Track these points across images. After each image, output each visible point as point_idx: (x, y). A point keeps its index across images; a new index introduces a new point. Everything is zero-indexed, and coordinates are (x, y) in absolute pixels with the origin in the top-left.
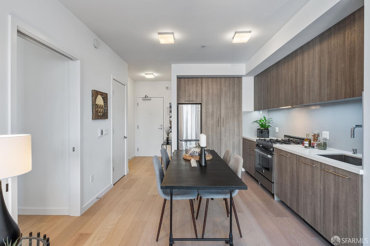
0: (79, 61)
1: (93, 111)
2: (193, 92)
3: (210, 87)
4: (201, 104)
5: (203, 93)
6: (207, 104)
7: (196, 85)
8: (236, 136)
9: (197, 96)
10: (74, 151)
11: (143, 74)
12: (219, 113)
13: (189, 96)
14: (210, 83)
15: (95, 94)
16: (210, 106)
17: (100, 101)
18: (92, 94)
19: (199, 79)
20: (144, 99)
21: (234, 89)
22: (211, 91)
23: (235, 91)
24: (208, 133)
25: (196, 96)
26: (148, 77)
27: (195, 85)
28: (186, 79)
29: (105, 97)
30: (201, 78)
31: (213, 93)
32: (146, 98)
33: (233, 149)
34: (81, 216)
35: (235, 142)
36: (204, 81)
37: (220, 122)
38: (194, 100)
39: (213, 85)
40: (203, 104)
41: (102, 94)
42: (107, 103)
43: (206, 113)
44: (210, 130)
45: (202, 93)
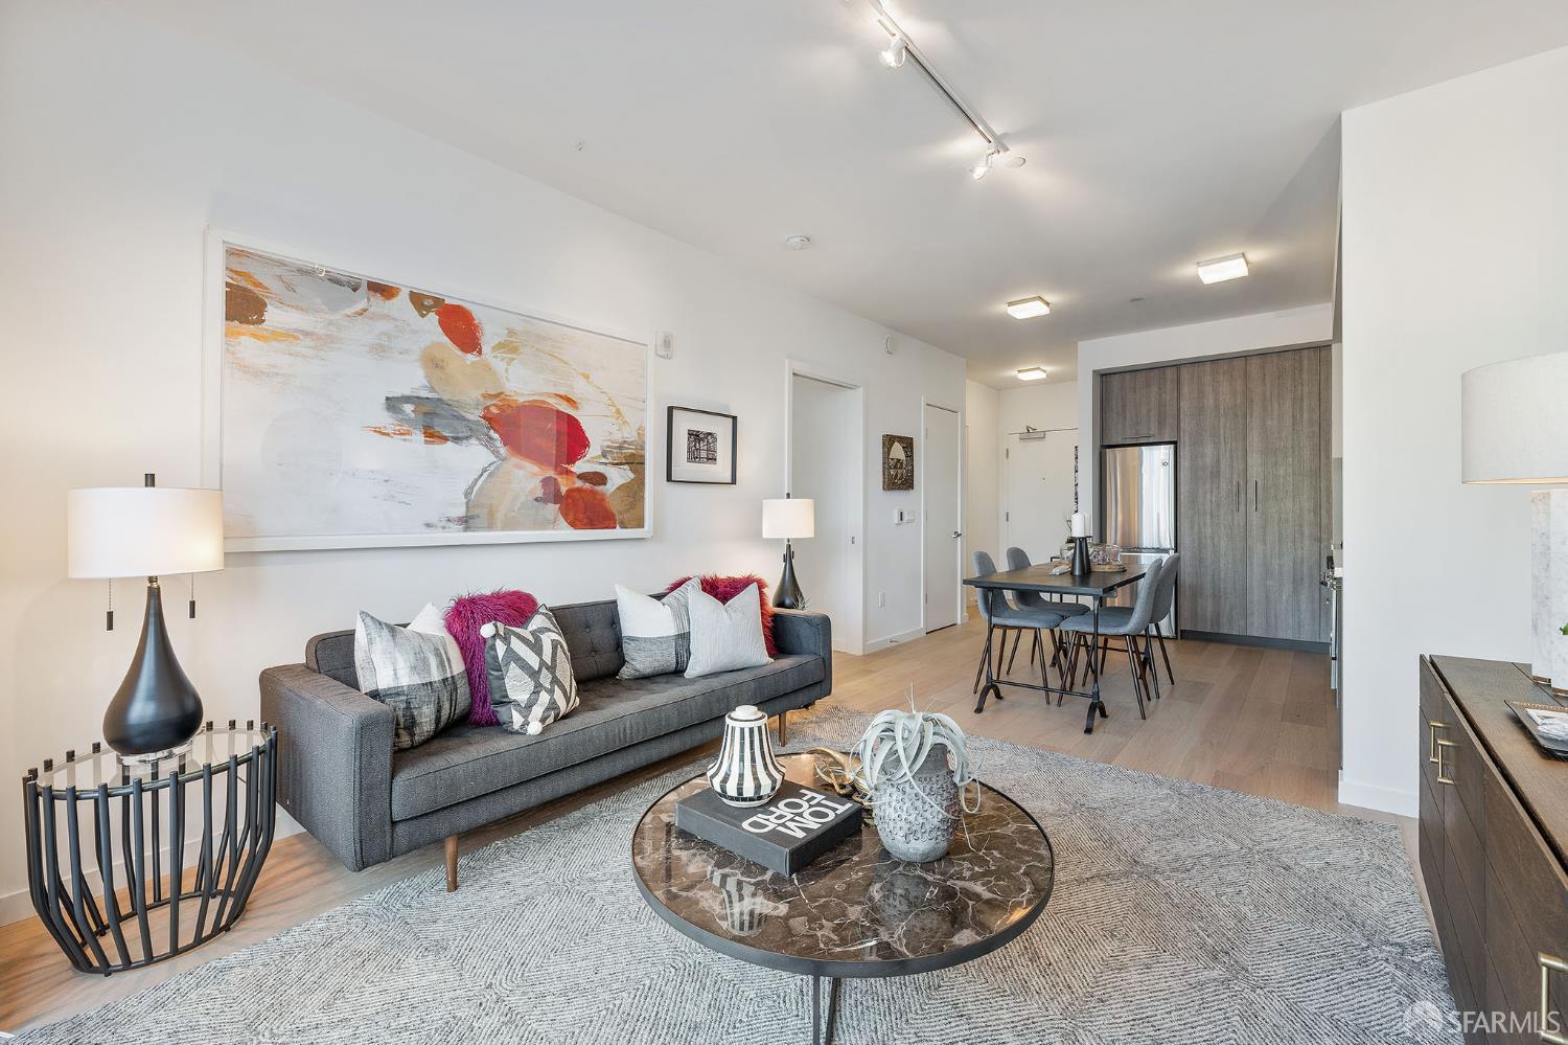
0: (861, 389)
1: (884, 474)
2: (1149, 411)
3: (1209, 389)
4: (1175, 443)
5: (1182, 411)
6: (1197, 442)
7: (1160, 389)
8: (1307, 542)
9: (1161, 423)
10: (853, 543)
11: (1013, 373)
12: (1241, 467)
13: (1137, 423)
14: (1207, 379)
15: (889, 441)
16: (1209, 450)
17: (898, 452)
18: (884, 443)
19: (1168, 371)
20: (1024, 436)
21: (1300, 387)
22: (1210, 401)
23: (1302, 395)
24: (1199, 528)
25: (1159, 423)
26: (1024, 377)
27: (1154, 390)
28: (1128, 376)
29: (908, 444)
30: (1176, 365)
31: (1217, 407)
32: (1030, 434)
33: (1294, 582)
34: (864, 655)
35: (1303, 559)
36: (1185, 374)
37: (1242, 496)
38: (1152, 433)
39: (1218, 382)
40: (1184, 443)
41: (901, 439)
42: (912, 456)
43: (1194, 469)
44: (1208, 521)
45: (1179, 410)
